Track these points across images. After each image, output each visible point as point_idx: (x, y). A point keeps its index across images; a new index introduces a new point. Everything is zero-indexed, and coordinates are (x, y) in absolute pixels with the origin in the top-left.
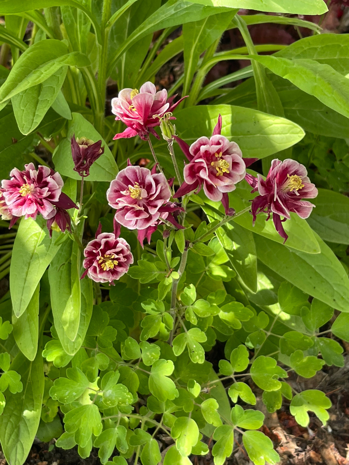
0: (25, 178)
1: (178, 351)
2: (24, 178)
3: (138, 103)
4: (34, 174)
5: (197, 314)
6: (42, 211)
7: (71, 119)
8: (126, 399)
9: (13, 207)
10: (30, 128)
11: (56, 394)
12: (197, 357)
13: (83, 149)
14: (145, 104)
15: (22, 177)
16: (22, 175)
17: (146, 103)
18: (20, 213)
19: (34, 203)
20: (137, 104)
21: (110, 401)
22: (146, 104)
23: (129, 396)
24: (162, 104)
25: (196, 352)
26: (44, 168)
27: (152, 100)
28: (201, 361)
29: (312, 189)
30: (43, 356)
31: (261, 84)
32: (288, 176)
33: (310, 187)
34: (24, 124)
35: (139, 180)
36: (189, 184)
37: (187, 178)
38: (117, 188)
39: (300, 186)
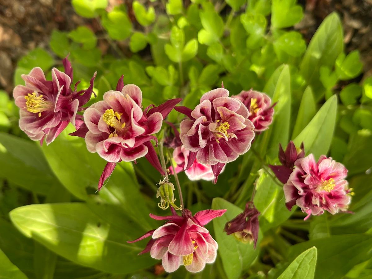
3: (187, 246)
4: (315, 201)
6: (313, 161)
9: (341, 174)
10: (306, 255)
13: (249, 230)
16: (327, 205)
17: (178, 244)
20: (189, 245)
24: (160, 240)
26: (303, 205)
27: (171, 245)
29: (19, 97)
32: (40, 115)
33: (21, 101)
34: (309, 264)
35: (213, 147)
36: (160, 112)
37: (159, 120)
38: (241, 144)
39: (30, 97)
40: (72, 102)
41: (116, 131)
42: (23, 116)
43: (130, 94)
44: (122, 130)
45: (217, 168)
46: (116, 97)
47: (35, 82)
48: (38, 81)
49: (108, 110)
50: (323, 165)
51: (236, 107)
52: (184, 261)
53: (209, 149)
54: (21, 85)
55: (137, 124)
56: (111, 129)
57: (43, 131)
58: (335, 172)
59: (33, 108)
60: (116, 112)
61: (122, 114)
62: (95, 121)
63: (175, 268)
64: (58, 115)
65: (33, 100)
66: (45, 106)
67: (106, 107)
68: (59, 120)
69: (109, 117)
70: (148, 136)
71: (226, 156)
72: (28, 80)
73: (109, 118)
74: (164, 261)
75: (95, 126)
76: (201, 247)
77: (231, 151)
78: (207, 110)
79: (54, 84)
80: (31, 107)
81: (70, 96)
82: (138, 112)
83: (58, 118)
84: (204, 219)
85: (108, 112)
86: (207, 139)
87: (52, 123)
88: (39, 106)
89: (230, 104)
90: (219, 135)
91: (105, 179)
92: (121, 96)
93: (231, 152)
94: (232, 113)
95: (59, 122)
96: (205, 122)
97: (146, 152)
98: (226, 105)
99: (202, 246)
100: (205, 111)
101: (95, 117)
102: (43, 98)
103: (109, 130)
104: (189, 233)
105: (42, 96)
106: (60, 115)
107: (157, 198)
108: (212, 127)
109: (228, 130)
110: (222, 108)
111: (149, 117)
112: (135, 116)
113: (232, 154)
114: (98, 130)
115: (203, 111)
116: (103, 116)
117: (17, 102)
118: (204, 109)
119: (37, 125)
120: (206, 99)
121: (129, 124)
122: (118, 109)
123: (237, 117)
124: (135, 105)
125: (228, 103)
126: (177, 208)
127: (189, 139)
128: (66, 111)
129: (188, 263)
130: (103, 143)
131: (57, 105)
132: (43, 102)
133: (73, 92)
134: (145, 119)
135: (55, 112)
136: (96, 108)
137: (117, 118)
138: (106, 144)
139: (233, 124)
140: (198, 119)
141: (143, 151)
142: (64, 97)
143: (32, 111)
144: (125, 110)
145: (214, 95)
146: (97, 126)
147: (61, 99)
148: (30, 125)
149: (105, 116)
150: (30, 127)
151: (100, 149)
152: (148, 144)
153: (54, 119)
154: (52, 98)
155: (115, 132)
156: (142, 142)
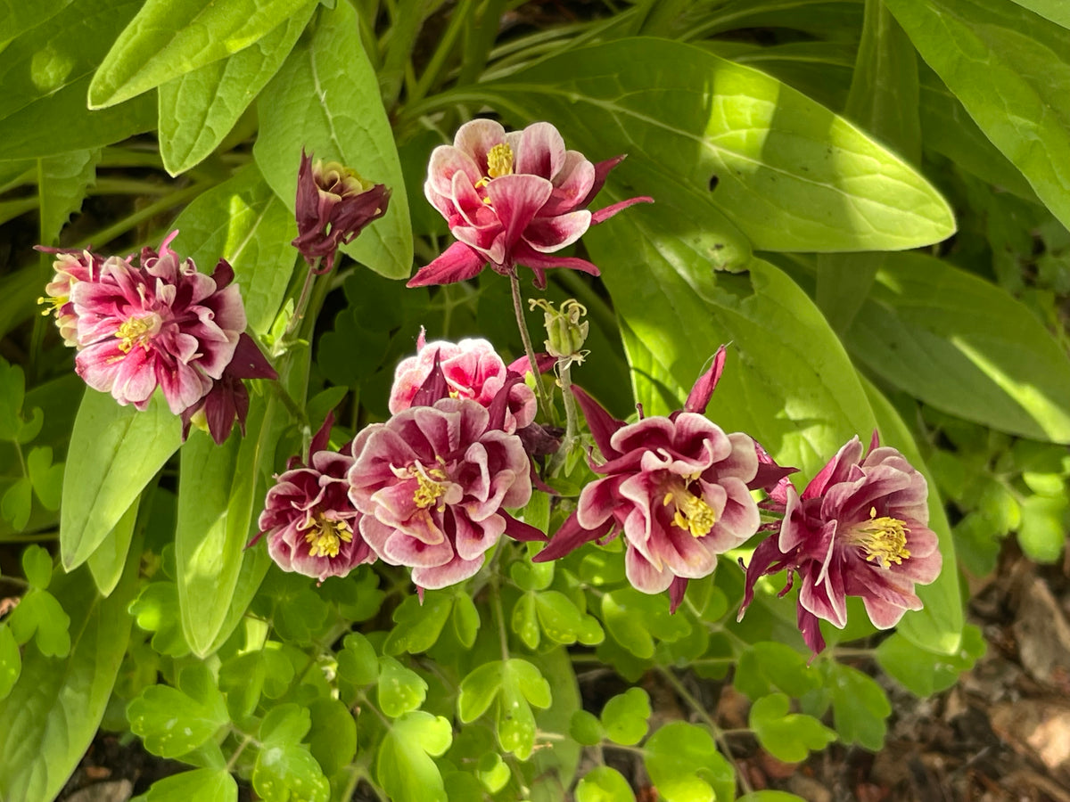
0: (141, 289)
1: (471, 706)
2: (138, 289)
5: (543, 624)
7: (332, 8)
8: (313, 788)
11: (142, 718)
12: (516, 737)
14: (521, 204)
15: (133, 286)
16: (133, 281)
17: (528, 200)
18: (107, 383)
19: (152, 369)
20: (500, 196)
21: (271, 783)
22: (524, 203)
23: (321, 785)
24: (571, 205)
25: (516, 723)
26: (200, 281)
27: (545, 196)
28: (523, 754)
29: (928, 554)
30: (129, 611)
31: (877, 28)
32: (873, 512)
33: (924, 544)
34: (177, 124)
35: (450, 444)
36: (583, 529)
37: (584, 511)
38: (382, 452)
39: (898, 556)
40: (796, 544)
41: (685, 484)
42: (921, 507)
43: (652, 570)
44: (672, 487)
45: (434, 388)
46: (684, 564)
47: (887, 592)
48: (880, 595)
49: (703, 535)
50: (146, 387)
51: (395, 543)
52: (510, 158)
53: (459, 440)
54: (922, 583)
55: (636, 505)
56: (696, 489)
57: (863, 475)
58: (111, 366)
59: (888, 529)
60: (685, 529)
61: (672, 524)
62: (733, 506)
63: (533, 133)
64: (829, 513)
65: (890, 548)
66: (862, 534)
67: (710, 540)
68: (828, 500)
69: (702, 519)
70: (610, 473)
71: (419, 423)
72: (905, 597)
73: (701, 516)
74: (560, 152)
75: (734, 495)
76: (467, 189)
77: (404, 435)
78: (467, 534)
79: (842, 588)
80: (893, 533)
81: (801, 559)
82: (635, 532)
83: (829, 507)
84: (461, 257)
85: (704, 530)
86: (463, 462)
87: (843, 493)
88: (875, 534)
89: (410, 549)
90: (438, 475)
91: (710, 372)
92: (675, 567)
93: (404, 431)
94: (408, 528)
95: (826, 496)
96: (472, 504)
97: (616, 439)
98: (419, 546)
99: (465, 191)
100: (472, 533)
101: (735, 517)
102: (868, 552)
103: (702, 486)
104: (499, 222)
105: (869, 559)
106: (824, 512)
107: (587, 322)
108: (454, 494)
109: (418, 487)
110: (434, 540)
111: (610, 516)
112: (642, 522)
113: (402, 428)
114: (726, 488)
115: (477, 531)
116: (714, 520)
117: (933, 543)
118: (474, 537)
119: (880, 486)
120: (470, 562)
121: (656, 502)
122: (682, 537)
123: (397, 521)
124: (642, 547)
125: (416, 552)
126: (541, 303)
127: (507, 461)
128: (811, 521)
129: (501, 151)
130: (714, 459)
131: (829, 538)
132: (867, 543)
133: (796, 569)
134: (619, 514)
135: (836, 521)
136: (733, 536)
137: (684, 515)
138: (706, 457)
139: (403, 502)
140: (490, 513)
141: (622, 440)
142: (815, 556)
143: (893, 522)
144: (664, 533)
145: (450, 570)
146: (729, 495)
147: (821, 554)
148: (900, 487)
149: (711, 521)
150: (899, 481)
151: (720, 445)
152: (611, 455)
153: (838, 502)
154: (846, 554)
155: (687, 484)
156: (626, 459)
